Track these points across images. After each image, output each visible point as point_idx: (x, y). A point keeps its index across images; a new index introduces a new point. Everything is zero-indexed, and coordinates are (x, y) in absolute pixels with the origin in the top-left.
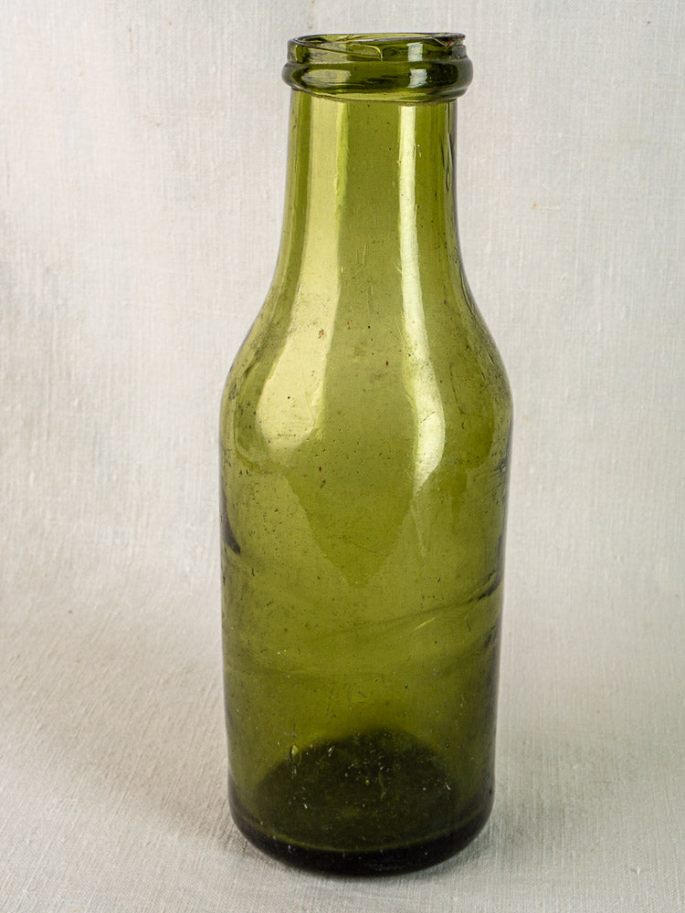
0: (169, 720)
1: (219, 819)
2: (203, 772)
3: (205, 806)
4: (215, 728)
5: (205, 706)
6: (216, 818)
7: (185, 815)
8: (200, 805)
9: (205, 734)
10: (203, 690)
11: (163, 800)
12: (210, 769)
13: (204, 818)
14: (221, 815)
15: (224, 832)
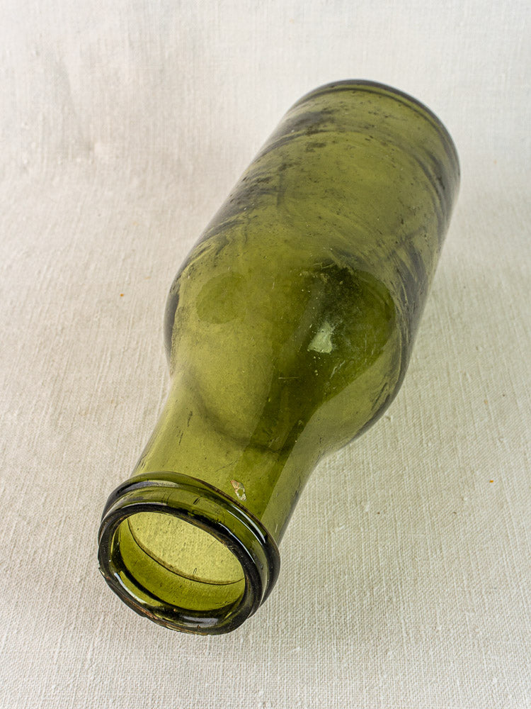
0: (11, 303)
1: (51, 395)
2: (38, 352)
3: (40, 383)
4: (49, 308)
5: (41, 289)
6: (49, 394)
7: (24, 394)
8: (36, 383)
9: (40, 315)
10: (40, 272)
11: (5, 380)
12: (44, 348)
13: (39, 396)
14: (53, 391)
15: (56, 408)
